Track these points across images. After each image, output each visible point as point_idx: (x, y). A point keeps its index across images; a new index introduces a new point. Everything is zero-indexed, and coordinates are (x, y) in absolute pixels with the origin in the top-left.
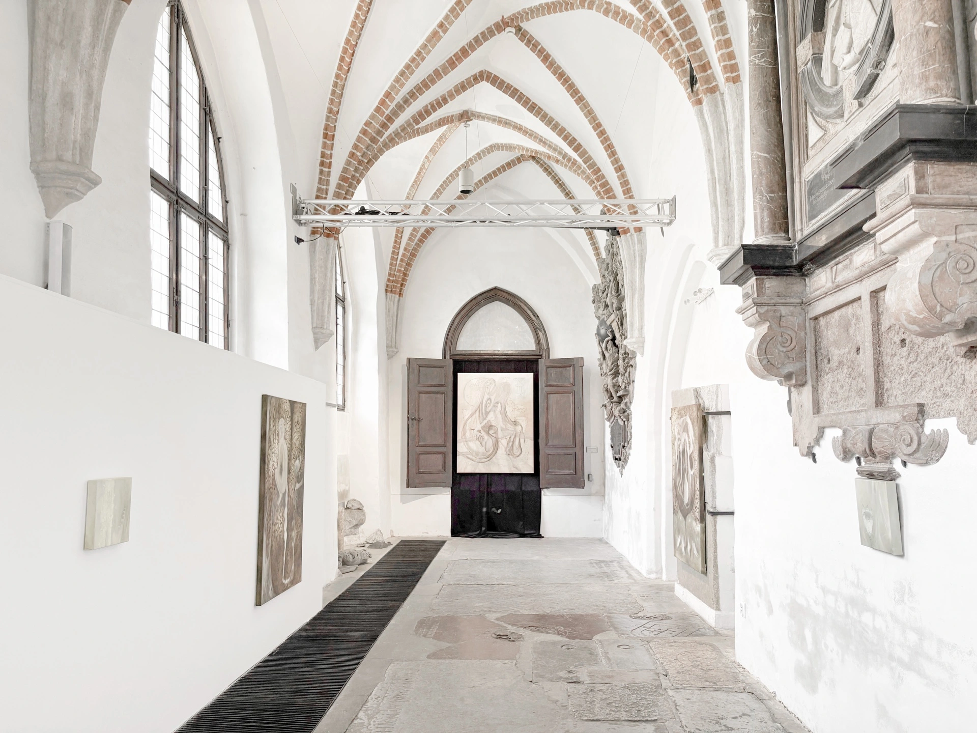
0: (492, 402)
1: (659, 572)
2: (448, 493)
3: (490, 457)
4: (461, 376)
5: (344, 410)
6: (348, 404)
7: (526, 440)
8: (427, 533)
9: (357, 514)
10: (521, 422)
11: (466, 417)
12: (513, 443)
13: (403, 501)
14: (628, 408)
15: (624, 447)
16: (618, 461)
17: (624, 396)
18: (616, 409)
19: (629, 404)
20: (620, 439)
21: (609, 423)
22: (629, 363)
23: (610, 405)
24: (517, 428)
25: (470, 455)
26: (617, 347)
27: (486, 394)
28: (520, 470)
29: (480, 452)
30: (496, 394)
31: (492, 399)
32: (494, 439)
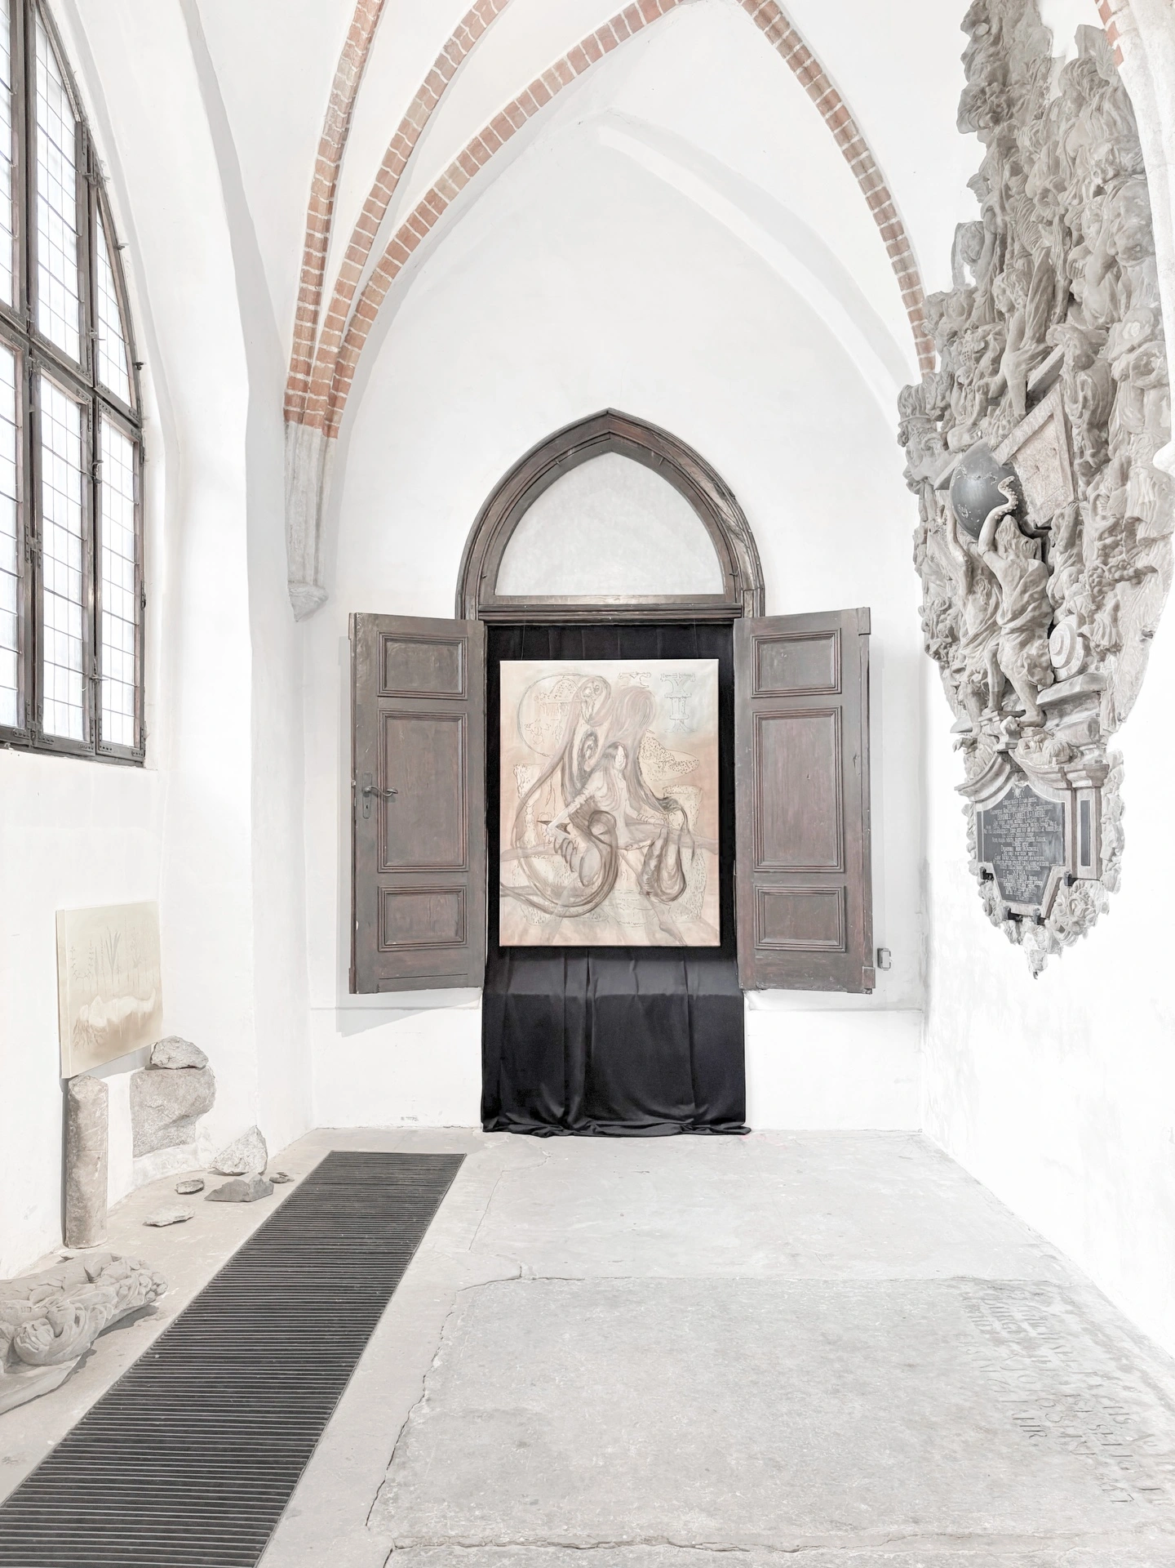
0: (601, 742)
2: (475, 1004)
3: (595, 899)
4: (507, 667)
5: (140, 764)
6: (153, 745)
7: (698, 851)
8: (415, 1119)
9: (186, 1086)
10: (681, 801)
11: (526, 788)
12: (660, 862)
13: (344, 1029)
14: (1101, 737)
15: (1076, 879)
16: (1027, 923)
17: (1078, 700)
18: (1041, 749)
19: (1106, 722)
20: (1048, 851)
21: (966, 800)
22: (1124, 568)
23: (997, 737)
24: (671, 817)
25: (537, 895)
26: (1032, 536)
27: (582, 721)
28: (681, 939)
29: (565, 888)
30: (609, 721)
31: (599, 736)
32: (605, 849)
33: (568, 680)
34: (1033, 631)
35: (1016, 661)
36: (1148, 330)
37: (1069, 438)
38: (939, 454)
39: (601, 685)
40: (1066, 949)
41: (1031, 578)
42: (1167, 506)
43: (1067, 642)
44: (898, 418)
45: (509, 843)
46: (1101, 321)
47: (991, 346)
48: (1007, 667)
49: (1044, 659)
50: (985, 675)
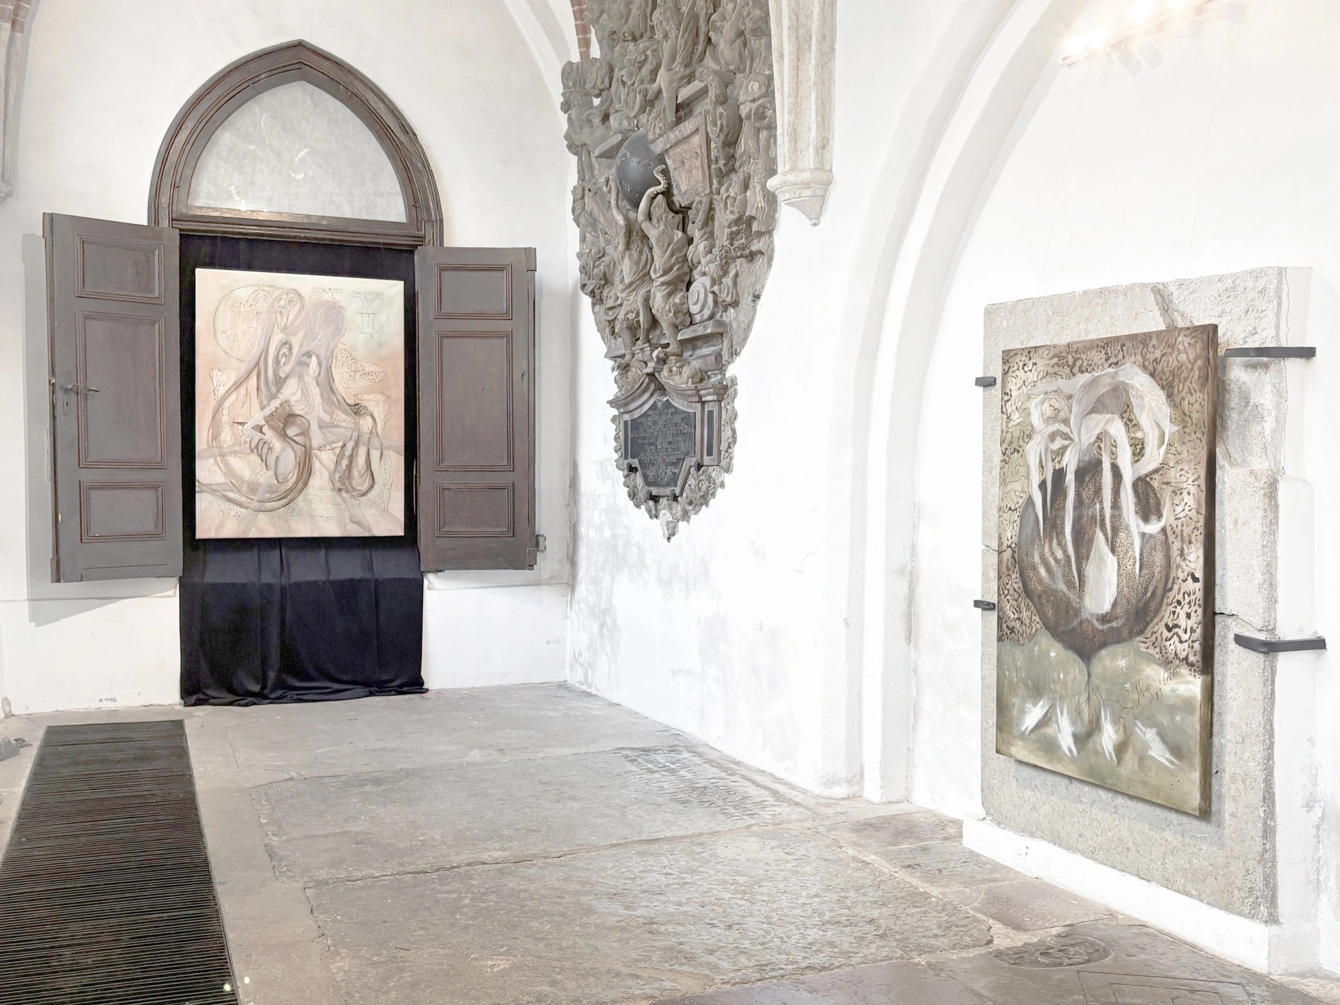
0: (295, 351)
1: (857, 777)
2: (171, 592)
3: (290, 494)
4: (205, 278)
7: (386, 452)
8: (114, 700)
10: (371, 407)
11: (222, 390)
12: (351, 462)
13: (38, 618)
14: (723, 365)
15: (702, 466)
16: (663, 502)
17: (706, 339)
18: (681, 373)
19: (727, 355)
20: (683, 447)
21: (615, 412)
22: (743, 249)
23: (646, 363)
24: (362, 422)
25: (233, 491)
26: (676, 212)
27: (276, 330)
28: (370, 530)
29: (260, 485)
30: (303, 331)
31: (293, 345)
32: (300, 449)
33: (263, 290)
34: (676, 285)
35: (665, 307)
36: (764, 90)
37: (708, 148)
38: (597, 127)
39: (295, 297)
40: (693, 517)
41: (677, 246)
42: (772, 211)
43: (702, 296)
44: (560, 89)
45: (205, 442)
46: (732, 67)
47: (649, 60)
48: (658, 311)
49: (685, 306)
50: (638, 315)
